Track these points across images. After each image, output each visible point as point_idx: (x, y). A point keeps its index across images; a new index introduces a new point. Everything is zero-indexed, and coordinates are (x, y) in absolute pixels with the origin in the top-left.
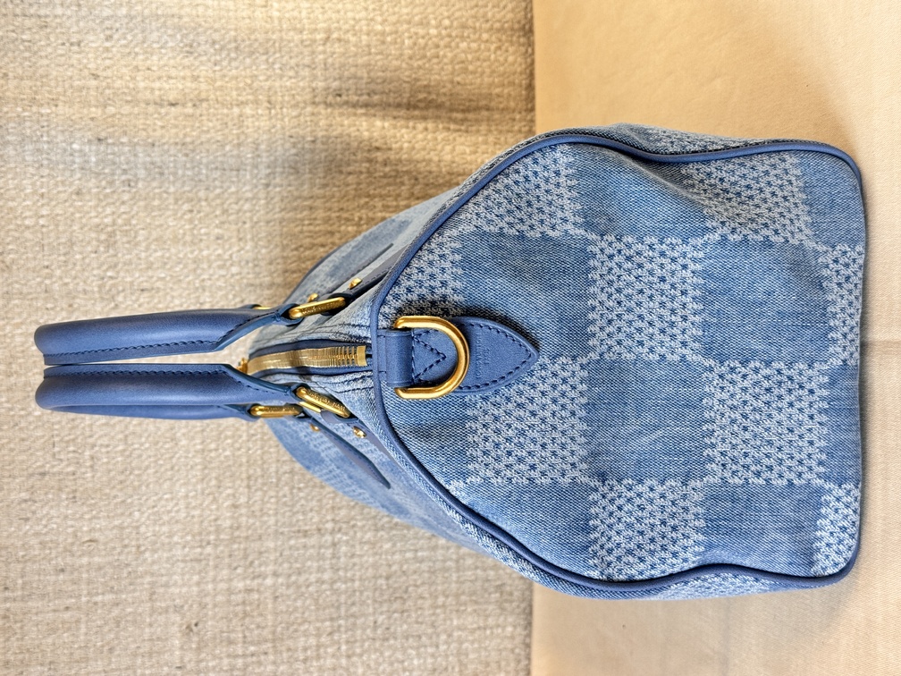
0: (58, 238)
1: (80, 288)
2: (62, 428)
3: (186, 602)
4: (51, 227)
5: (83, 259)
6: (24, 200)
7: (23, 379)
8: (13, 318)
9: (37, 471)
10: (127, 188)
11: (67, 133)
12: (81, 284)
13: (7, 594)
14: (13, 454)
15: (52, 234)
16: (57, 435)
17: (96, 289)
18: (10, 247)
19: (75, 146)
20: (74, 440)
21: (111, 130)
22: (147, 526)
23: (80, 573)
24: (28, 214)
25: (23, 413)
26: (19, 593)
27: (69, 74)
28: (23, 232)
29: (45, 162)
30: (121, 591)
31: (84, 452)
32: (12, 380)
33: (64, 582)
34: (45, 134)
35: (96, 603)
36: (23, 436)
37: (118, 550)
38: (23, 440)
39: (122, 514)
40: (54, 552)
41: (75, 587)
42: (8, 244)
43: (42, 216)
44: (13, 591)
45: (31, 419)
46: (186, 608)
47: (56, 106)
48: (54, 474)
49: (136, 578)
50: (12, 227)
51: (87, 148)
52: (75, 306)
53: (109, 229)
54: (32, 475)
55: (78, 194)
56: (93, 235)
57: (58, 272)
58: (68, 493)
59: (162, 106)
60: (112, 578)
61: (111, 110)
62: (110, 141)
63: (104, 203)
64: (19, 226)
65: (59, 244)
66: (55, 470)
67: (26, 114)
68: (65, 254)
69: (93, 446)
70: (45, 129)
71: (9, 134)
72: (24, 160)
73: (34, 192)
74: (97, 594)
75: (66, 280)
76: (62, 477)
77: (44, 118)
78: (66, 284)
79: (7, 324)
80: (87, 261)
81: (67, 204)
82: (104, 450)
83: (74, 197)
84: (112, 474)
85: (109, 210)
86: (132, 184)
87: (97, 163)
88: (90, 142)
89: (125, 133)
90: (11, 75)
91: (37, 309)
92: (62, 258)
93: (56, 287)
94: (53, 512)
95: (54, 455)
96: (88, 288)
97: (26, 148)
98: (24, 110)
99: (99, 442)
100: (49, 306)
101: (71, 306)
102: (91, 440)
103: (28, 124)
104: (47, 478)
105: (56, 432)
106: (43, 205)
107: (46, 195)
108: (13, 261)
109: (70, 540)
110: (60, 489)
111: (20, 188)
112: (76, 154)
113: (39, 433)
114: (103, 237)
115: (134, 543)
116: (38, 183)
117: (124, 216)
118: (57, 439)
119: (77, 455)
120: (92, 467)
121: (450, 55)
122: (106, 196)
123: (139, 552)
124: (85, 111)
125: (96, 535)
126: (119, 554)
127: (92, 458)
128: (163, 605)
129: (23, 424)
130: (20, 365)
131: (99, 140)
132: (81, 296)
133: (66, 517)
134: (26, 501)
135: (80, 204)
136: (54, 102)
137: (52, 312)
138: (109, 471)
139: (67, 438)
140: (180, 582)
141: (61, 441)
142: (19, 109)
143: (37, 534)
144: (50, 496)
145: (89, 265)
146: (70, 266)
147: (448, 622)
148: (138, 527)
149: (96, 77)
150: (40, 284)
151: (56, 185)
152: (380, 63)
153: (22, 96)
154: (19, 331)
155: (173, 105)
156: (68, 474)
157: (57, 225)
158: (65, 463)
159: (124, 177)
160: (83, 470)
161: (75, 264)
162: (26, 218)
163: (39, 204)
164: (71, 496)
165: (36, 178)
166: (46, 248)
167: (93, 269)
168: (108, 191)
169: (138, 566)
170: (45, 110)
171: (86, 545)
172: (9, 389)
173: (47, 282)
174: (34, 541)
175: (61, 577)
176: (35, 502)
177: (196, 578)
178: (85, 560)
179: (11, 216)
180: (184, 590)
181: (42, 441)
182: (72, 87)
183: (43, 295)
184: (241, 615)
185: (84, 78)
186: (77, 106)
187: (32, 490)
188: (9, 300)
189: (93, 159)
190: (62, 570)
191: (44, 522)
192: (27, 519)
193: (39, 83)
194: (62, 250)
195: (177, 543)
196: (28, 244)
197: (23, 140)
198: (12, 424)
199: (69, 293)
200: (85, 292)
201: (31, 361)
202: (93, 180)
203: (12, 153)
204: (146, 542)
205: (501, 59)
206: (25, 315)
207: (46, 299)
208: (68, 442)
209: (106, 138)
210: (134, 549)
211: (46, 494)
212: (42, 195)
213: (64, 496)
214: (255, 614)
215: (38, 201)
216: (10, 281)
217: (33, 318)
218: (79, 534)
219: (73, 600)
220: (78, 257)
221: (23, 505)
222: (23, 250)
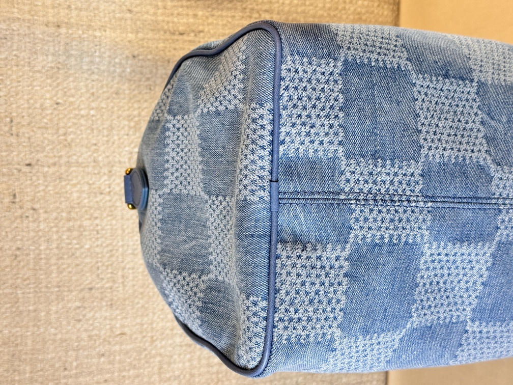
0: (103, 124)
1: (116, 160)
2: (103, 256)
3: (182, 372)
4: (98, 117)
5: (119, 139)
6: (81, 97)
7: (79, 223)
8: (72, 180)
9: (87, 287)
10: (148, 91)
11: (112, 51)
12: (118, 156)
13: (66, 373)
14: (70, 275)
15: (99, 122)
16: (101, 262)
17: (127, 160)
18: (71, 130)
19: (117, 60)
20: (111, 265)
21: (141, 50)
22: (158, 323)
23: (115, 356)
24: (82, 106)
25: (77, 246)
26: (74, 372)
27: (113, 8)
28: (79, 119)
29: (96, 71)
30: (140, 368)
31: (117, 273)
32: (71, 224)
33: (104, 362)
34: (97, 51)
35: (124, 377)
36: (78, 262)
37: (139, 339)
38: (78, 265)
39: (142, 315)
40: (98, 343)
41: (110, 366)
42: (70, 127)
43: (93, 109)
44: (70, 371)
45: (82, 250)
46: (182, 377)
47: (105, 31)
48: (98, 289)
49: (150, 358)
50: (72, 115)
51: (124, 62)
52: (113, 172)
53: (136, 119)
54: (82, 290)
55: (117, 93)
56: (126, 123)
57: (102, 148)
58: (107, 302)
59: (174, 34)
60: (135, 359)
61: (140, 35)
62: (141, 57)
63: (132, 101)
64: (77, 115)
65: (103, 129)
66: (99, 285)
67: (85, 36)
68: (107, 136)
69: (124, 268)
70: (98, 47)
71: (73, 50)
72: (81, 68)
73: (88, 91)
74: (125, 370)
75: (107, 154)
76: (103, 290)
77: (98, 39)
78: (107, 157)
79: (68, 184)
80: (122, 140)
81: (109, 101)
82: (131, 271)
83: (114, 95)
84: (136, 287)
85: (136, 105)
86: (152, 88)
87: (131, 73)
88: (127, 57)
89: (151, 53)
90: (73, 7)
91: (88, 173)
92: (105, 139)
93: (100, 158)
94: (97, 315)
95: (98, 275)
96: (122, 160)
97: (84, 60)
98: (83, 33)
99: (128, 266)
100: (96, 172)
101: (110, 172)
102: (123, 265)
103: (86, 43)
104: (93, 291)
105: (99, 259)
106: (93, 101)
107: (95, 94)
108: (73, 140)
109: (108, 334)
110: (102, 299)
111: (77, 89)
112: (117, 66)
113: (88, 260)
114: (132, 124)
115: (149, 334)
116: (90, 85)
117: (146, 110)
118: (100, 264)
119: (113, 275)
120: (123, 283)
121: (352, 9)
122: (135, 96)
123: (153, 341)
124: (124, 35)
125: (126, 330)
126: (140, 342)
127: (123, 276)
128: (168, 376)
129: (78, 254)
130: (77, 213)
131: (134, 57)
132: (117, 165)
133: (106, 318)
134: (79, 307)
135: (118, 101)
136: (103, 28)
137: (98, 176)
138: (134, 286)
139: (106, 264)
140: (178, 360)
141: (103, 265)
142: (80, 32)
143: (86, 330)
144: (95, 304)
145: (122, 143)
146: (110, 144)
147: (340, 380)
148: (151, 324)
149: (130, 11)
150: (90, 156)
151: (102, 87)
152: (311, 12)
153: (81, 23)
154: (76, 189)
155: (181, 34)
156: (107, 288)
157: (102, 116)
158: (105, 281)
159: (147, 83)
160: (117, 285)
161: (113, 143)
162: (82, 109)
163: (91, 100)
164: (109, 303)
165: (89, 81)
166: (95, 131)
167: (125, 147)
168: (136, 92)
169: (151, 350)
170: (98, 34)
171: (119, 337)
172: (69, 230)
173: (95, 155)
174: (84, 335)
175: (102, 359)
176: (85, 308)
177: (188, 356)
178: (117, 348)
179: (71, 108)
180: (181, 365)
181: (90, 265)
182: (114, 18)
183: (92, 164)
184: (216, 380)
185: (123, 11)
186: (118, 31)
187: (83, 299)
188: (70, 167)
189: (128, 70)
190: (103, 355)
191: (91, 322)
192: (79, 321)
193: (92, 14)
194: (106, 132)
195: (176, 334)
196: (83, 128)
197: (82, 54)
198: (70, 254)
199: (109, 163)
200: (120, 162)
201: (84, 210)
202: (127, 85)
203: (73, 63)
204: (157, 334)
205: (380, 13)
206: (80, 178)
207: (94, 167)
208: (107, 266)
209: (138, 55)
210: (149, 339)
211: (93, 302)
212: (93, 94)
213: (104, 304)
214: (224, 379)
215: (90, 97)
216: (70, 154)
217: (86, 180)
218: (114, 330)
219: (109, 375)
220: (116, 137)
221: (78, 311)
222: (79, 132)
